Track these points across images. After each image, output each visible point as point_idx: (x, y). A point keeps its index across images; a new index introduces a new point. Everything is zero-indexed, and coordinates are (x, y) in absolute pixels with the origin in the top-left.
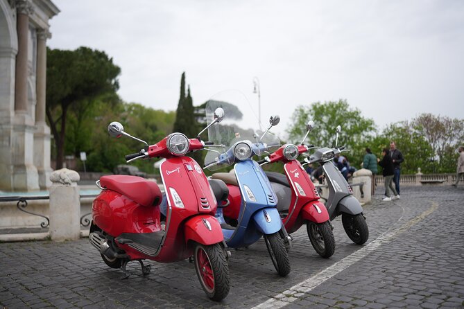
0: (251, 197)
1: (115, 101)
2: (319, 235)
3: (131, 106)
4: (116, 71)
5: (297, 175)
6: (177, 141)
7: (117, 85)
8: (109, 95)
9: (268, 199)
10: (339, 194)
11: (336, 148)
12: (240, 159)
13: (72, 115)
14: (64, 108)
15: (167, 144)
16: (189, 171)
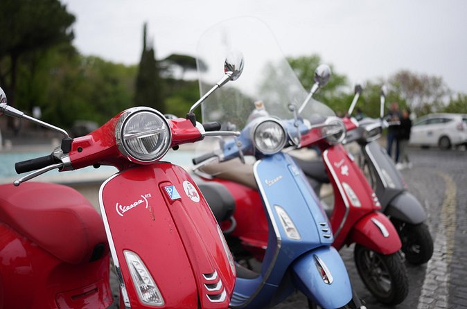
0: (289, 229)
1: (72, 53)
2: (379, 271)
3: (90, 59)
4: (71, 19)
5: (345, 170)
6: (142, 126)
7: (72, 36)
8: (63, 46)
9: (321, 232)
10: (391, 191)
11: (382, 119)
12: (265, 152)
13: (24, 68)
14: (14, 59)
15: (117, 134)
16: (172, 202)
